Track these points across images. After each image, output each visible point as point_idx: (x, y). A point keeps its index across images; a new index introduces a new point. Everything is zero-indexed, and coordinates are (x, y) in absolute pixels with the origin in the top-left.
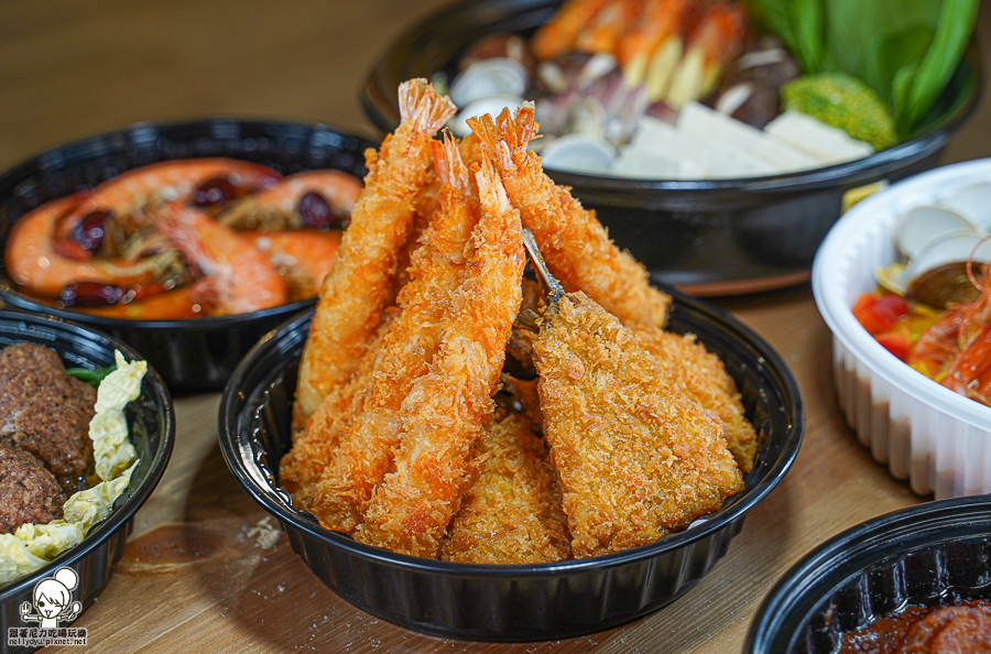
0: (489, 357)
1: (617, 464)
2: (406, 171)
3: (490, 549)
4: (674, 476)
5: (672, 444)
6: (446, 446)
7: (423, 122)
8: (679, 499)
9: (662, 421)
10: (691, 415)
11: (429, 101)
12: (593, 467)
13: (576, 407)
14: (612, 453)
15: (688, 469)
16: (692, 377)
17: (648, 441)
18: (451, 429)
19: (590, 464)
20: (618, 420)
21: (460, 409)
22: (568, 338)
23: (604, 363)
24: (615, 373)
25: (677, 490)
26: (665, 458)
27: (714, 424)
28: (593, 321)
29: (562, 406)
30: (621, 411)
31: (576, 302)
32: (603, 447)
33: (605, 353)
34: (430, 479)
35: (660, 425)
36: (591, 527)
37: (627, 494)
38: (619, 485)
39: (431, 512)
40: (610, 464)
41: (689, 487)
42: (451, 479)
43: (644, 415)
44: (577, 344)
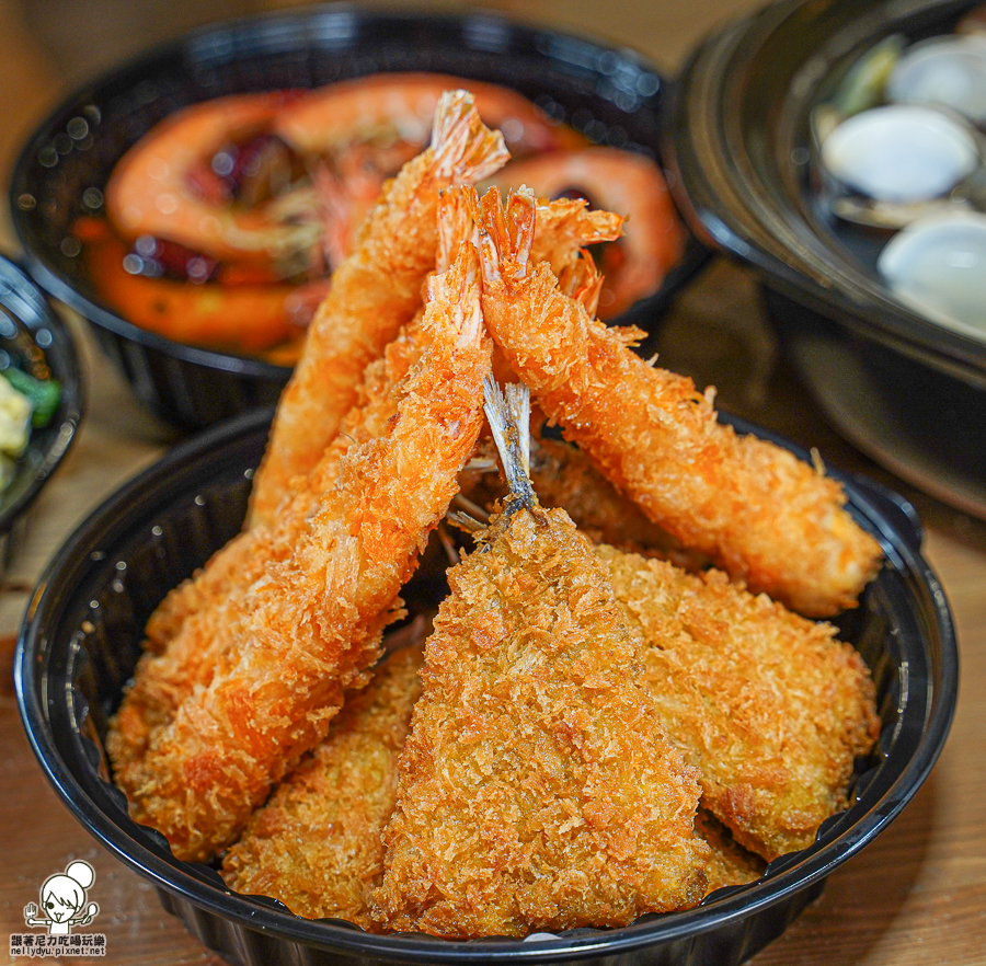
0: (364, 567)
1: (480, 798)
2: (401, 234)
3: (293, 851)
4: (567, 850)
5: (587, 800)
6: (268, 678)
7: (447, 164)
8: (556, 887)
9: (587, 757)
10: (645, 762)
11: (466, 133)
12: (442, 791)
13: (460, 687)
14: (486, 779)
15: (595, 848)
16: (747, 699)
17: (552, 780)
18: (283, 655)
19: (439, 784)
20: (519, 732)
21: (301, 630)
22: (500, 577)
23: (540, 635)
24: (552, 657)
25: (561, 874)
26: (566, 816)
27: (681, 790)
28: (553, 563)
29: (441, 680)
30: (531, 719)
31: (542, 525)
32: (475, 764)
33: (544, 620)
34: (236, 716)
35: (583, 762)
36: (405, 880)
37: (480, 850)
38: (472, 831)
39: (225, 764)
40: (474, 795)
41: (581, 874)
42: (265, 729)
43: (565, 738)
44: (508, 592)
